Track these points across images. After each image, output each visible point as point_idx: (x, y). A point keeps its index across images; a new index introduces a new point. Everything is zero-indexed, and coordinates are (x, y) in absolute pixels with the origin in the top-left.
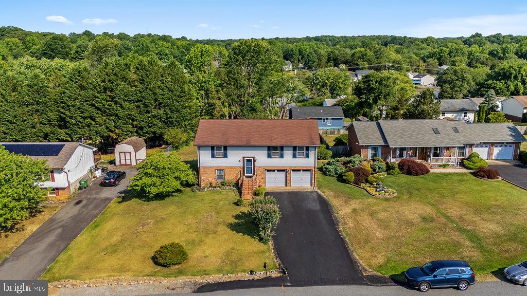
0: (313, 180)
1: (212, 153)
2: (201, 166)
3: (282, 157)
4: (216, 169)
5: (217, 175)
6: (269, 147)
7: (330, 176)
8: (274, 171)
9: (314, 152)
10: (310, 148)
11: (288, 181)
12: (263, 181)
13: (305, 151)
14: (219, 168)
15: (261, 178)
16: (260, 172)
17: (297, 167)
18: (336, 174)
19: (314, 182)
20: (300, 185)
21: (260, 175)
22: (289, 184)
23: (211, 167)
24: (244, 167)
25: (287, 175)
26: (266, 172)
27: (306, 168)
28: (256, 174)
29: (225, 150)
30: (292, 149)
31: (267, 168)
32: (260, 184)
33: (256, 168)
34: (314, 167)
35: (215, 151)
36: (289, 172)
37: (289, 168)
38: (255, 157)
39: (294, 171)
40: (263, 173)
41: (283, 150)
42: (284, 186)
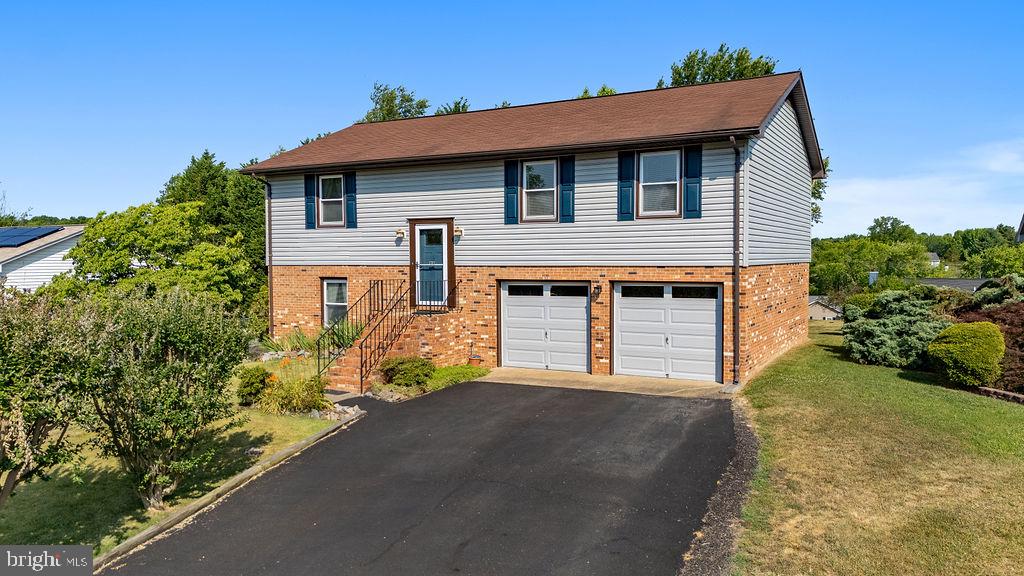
0: (729, 344)
1: (307, 207)
2: (274, 263)
3: (567, 215)
4: (322, 279)
5: (325, 303)
6: (511, 166)
7: (869, 360)
8: (536, 291)
9: (732, 180)
10: (708, 160)
11: (599, 345)
12: (487, 336)
13: (681, 178)
14: (329, 274)
15: (481, 323)
16: (475, 294)
17: (640, 272)
18: (904, 353)
19: (732, 354)
20: (662, 374)
21: (474, 307)
22: (601, 361)
23: (305, 268)
24: (413, 267)
25: (595, 313)
26: (504, 293)
27: (689, 278)
28: (461, 301)
29: (351, 190)
30: (617, 171)
31: (504, 275)
32: (476, 349)
33: (458, 275)
34: (730, 270)
35: (318, 196)
36: (604, 297)
37: (599, 273)
38: (452, 219)
39: (630, 291)
40: (489, 297)
41: (574, 182)
42: (584, 369)
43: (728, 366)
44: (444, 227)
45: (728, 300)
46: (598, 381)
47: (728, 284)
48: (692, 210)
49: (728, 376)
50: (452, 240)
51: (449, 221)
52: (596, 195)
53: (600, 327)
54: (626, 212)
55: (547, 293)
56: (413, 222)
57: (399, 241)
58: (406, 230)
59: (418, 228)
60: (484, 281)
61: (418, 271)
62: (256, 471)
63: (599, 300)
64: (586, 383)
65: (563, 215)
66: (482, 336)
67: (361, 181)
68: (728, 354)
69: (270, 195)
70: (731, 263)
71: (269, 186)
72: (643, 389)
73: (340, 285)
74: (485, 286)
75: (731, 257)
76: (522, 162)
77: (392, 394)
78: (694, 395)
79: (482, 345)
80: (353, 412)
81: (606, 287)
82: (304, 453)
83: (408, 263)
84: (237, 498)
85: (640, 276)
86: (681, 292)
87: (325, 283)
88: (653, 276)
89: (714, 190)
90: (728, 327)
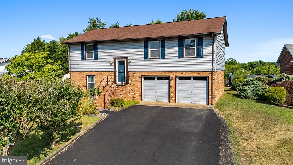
0: (210, 93)
1: (82, 54)
2: (71, 71)
3: (163, 57)
4: (87, 75)
5: (88, 82)
6: (146, 42)
7: (245, 97)
8: (153, 79)
9: (211, 47)
10: (204, 41)
11: (172, 94)
12: (138, 92)
13: (197, 46)
14: (89, 74)
15: (137, 88)
16: (135, 80)
17: (184, 73)
18: (255, 95)
19: (211, 96)
20: (191, 102)
21: (134, 83)
22: (173, 99)
23: (81, 72)
24: (115, 72)
25: (171, 85)
26: (143, 79)
27: (199, 75)
28: (130, 82)
29: (96, 49)
30: (178, 44)
31: (144, 74)
32: (135, 96)
33: (129, 74)
34: (211, 73)
35: (85, 51)
36: (173, 81)
37: (172, 73)
38: (128, 58)
39: (181, 78)
40: (139, 81)
41: (165, 47)
42: (168, 101)
43: (210, 100)
44: (125, 60)
45: (210, 81)
46: (172, 104)
47: (210, 76)
48: (200, 55)
49: (210, 102)
50: (128, 64)
51: (127, 58)
52: (171, 51)
53: (172, 89)
54: (180, 56)
55: (156, 79)
56: (115, 59)
57: (111, 64)
58: (113, 61)
59: (117, 60)
60: (137, 76)
61: (117, 73)
62: (82, 133)
63: (172, 81)
64: (169, 105)
65: (161, 57)
66: (137, 92)
67: (99, 46)
68: (210, 96)
69: (70, 50)
70: (211, 71)
71: (70, 47)
72: (187, 107)
73: (92, 77)
74: (138, 78)
75: (211, 69)
76: (149, 41)
77: (115, 109)
78: (202, 108)
79: (137, 94)
80: (105, 115)
81: (174, 78)
82: (94, 127)
83: (114, 71)
84: (79, 141)
85: (184, 74)
86: (196, 79)
87: (87, 77)
88: (188, 74)
89: (207, 50)
90: (210, 89)
